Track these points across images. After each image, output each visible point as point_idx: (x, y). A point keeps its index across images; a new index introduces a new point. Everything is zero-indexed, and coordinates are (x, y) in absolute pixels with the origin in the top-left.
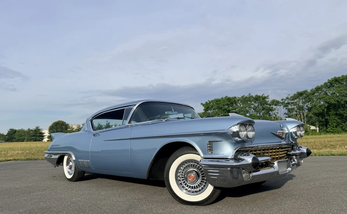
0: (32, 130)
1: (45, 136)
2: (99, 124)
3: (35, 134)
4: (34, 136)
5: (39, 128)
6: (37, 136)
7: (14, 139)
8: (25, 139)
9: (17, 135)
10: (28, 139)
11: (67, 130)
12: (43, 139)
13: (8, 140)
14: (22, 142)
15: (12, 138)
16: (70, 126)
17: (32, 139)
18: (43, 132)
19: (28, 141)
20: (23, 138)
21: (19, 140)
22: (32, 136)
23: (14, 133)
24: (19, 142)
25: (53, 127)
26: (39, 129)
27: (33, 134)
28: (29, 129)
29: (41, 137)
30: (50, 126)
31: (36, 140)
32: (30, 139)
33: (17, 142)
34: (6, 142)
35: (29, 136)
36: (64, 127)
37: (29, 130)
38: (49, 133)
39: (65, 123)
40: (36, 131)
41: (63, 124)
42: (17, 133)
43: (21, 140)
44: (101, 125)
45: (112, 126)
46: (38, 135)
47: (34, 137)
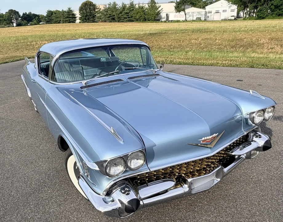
0: (65, 12)
1: (77, 17)
2: (123, 4)
3: (68, 16)
4: (68, 17)
5: (71, 9)
6: (70, 18)
7: (53, 21)
8: (61, 21)
9: (54, 17)
10: (63, 21)
11: (95, 11)
12: (76, 20)
13: (48, 22)
14: (59, 24)
15: (51, 20)
16: (97, 7)
17: (67, 21)
18: (75, 13)
19: (64, 23)
20: (59, 19)
21: (57, 22)
22: (66, 18)
23: (52, 15)
24: (57, 23)
25: (82, 8)
26: (71, 11)
27: (67, 16)
28: (63, 10)
29: (74, 19)
30: (80, 7)
31: (70, 21)
32: (65, 21)
33: (55, 23)
34: (47, 23)
35: (64, 18)
36: (92, 7)
37: (63, 12)
38: (80, 14)
39: (93, 3)
40: (69, 13)
41: (91, 4)
42: (54, 15)
43: (58, 22)
44: (125, 5)
45: (136, 4)
46: (71, 16)
47: (68, 19)
